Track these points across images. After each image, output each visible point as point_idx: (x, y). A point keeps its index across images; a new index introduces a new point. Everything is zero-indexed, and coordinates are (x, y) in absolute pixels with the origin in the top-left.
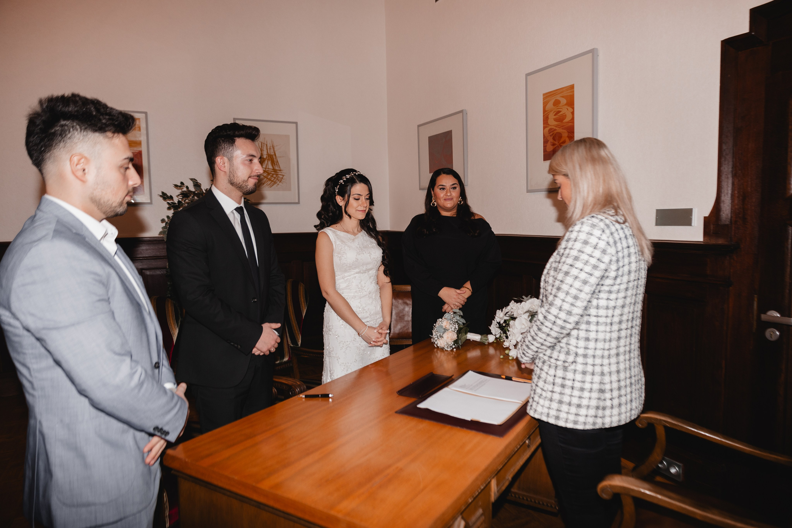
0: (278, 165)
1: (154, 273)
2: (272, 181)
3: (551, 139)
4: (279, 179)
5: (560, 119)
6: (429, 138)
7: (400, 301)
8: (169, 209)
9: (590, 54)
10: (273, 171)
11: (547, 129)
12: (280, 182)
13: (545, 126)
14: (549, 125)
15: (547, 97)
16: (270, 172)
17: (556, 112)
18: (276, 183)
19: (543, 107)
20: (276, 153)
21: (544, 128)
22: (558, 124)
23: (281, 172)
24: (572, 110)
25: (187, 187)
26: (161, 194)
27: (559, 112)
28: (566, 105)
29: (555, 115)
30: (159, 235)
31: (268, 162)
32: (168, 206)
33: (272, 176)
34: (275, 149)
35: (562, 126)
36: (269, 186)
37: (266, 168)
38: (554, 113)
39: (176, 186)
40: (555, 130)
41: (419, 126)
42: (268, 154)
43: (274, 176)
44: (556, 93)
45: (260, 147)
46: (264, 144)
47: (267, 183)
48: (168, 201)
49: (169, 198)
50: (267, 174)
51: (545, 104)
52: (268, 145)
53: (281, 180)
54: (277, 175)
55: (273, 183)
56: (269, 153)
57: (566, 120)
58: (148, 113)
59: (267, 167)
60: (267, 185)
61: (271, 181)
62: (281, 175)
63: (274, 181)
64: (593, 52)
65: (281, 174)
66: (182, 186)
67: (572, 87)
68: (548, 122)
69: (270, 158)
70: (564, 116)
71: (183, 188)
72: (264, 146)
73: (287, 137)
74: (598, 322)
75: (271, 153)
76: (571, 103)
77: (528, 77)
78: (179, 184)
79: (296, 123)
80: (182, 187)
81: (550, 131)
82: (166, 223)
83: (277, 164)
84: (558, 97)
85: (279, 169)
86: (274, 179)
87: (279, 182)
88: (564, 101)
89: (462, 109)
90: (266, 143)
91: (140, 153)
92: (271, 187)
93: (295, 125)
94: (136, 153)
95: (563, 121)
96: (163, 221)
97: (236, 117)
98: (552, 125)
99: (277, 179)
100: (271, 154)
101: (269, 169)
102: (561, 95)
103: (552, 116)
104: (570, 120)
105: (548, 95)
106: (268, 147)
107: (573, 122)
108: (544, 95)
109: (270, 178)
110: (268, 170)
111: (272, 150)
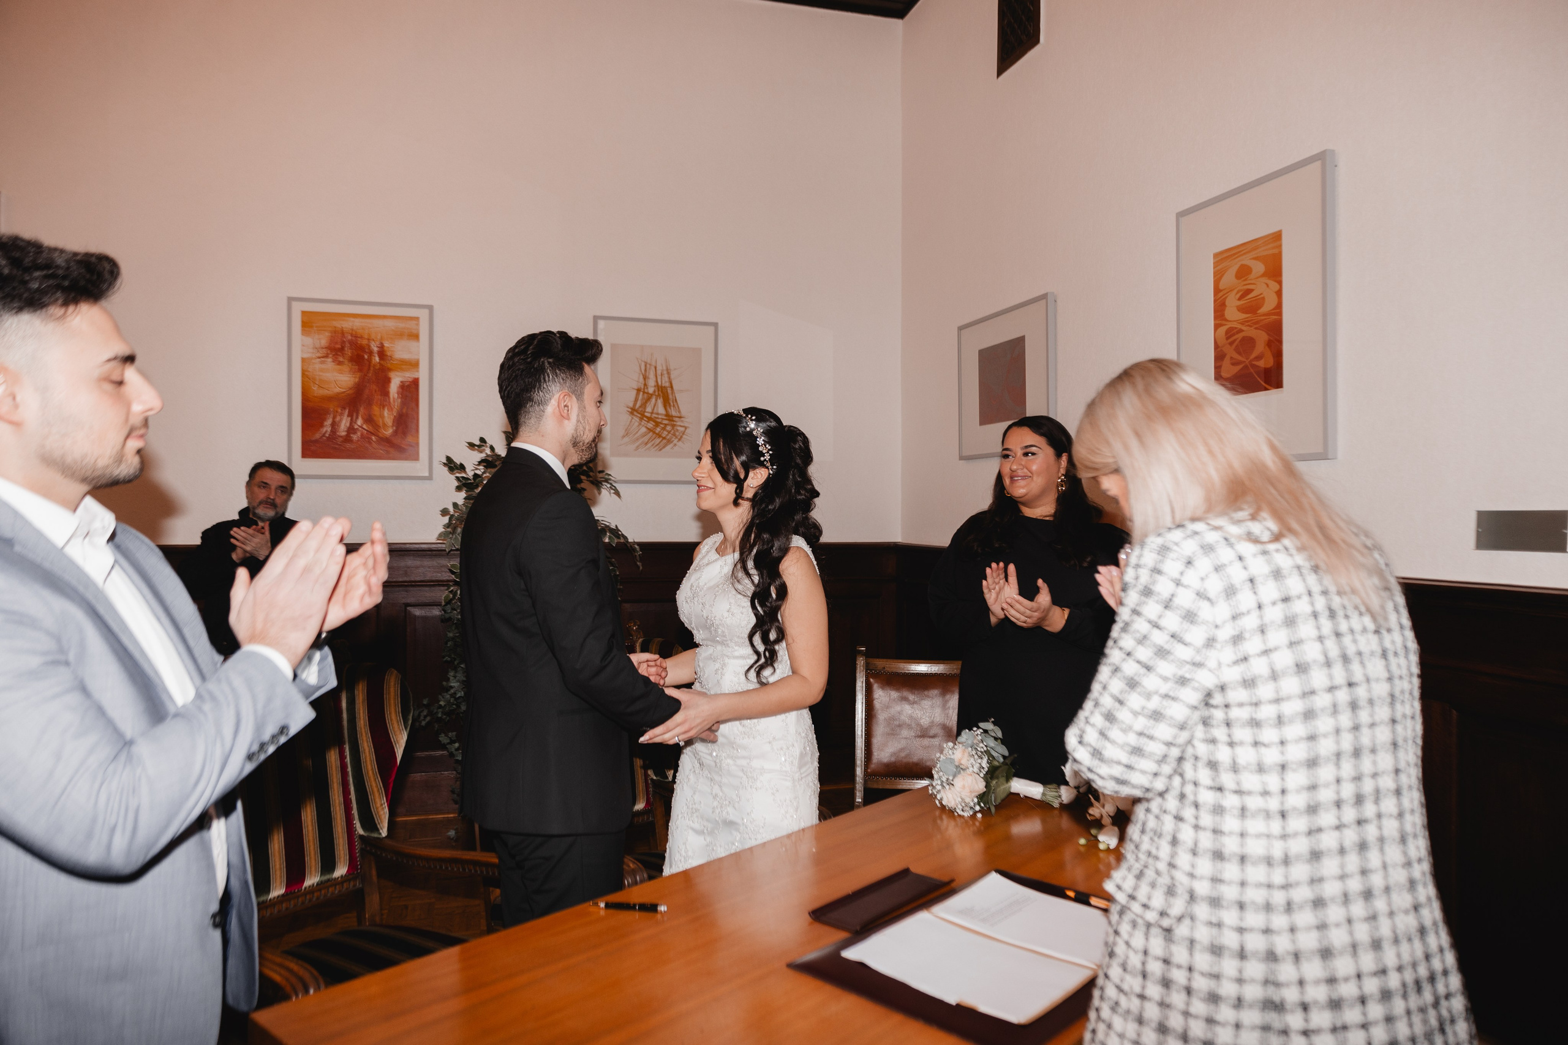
0: (676, 406)
1: (429, 614)
2: (664, 438)
3: (1231, 352)
4: (677, 434)
5: (1251, 308)
6: (981, 352)
7: (894, 694)
8: (459, 489)
9: (1318, 164)
10: (665, 418)
11: (1222, 330)
12: (679, 440)
13: (1218, 322)
14: (1226, 320)
15: (1222, 259)
16: (659, 420)
17: (1240, 294)
18: (672, 442)
19: (1214, 281)
20: (673, 382)
21: (1217, 327)
22: (1247, 318)
23: (682, 421)
24: (1276, 287)
25: (492, 448)
26: (445, 462)
27: (1249, 291)
28: (1263, 275)
29: (1239, 299)
30: (438, 540)
31: (656, 400)
32: (456, 484)
33: (664, 429)
34: (672, 377)
35: (1256, 323)
36: (657, 447)
37: (652, 413)
38: (1236, 294)
39: (471, 445)
40: (1241, 331)
41: (960, 329)
42: (657, 385)
43: (669, 428)
44: (1239, 252)
45: (643, 372)
46: (650, 365)
47: (653, 442)
48: (458, 475)
49: (457, 469)
50: (654, 424)
51: (1218, 276)
52: (659, 368)
53: (681, 437)
54: (673, 426)
55: (665, 441)
56: (660, 383)
57: (1266, 308)
58: (435, 307)
59: (655, 411)
60: (653, 445)
61: (661, 439)
62: (681, 426)
63: (668, 437)
64: (1323, 159)
65: (682, 424)
66: (483, 446)
67: (1277, 237)
68: (1223, 315)
69: (662, 392)
70: (1259, 302)
71: (484, 450)
72: (650, 369)
73: (697, 352)
74: (1243, 809)
75: (663, 382)
76: (1275, 272)
77: (1182, 220)
78: (477, 442)
79: (715, 325)
80: (483, 448)
81: (1230, 333)
82: (452, 517)
83: (674, 406)
84: (1246, 260)
85: (677, 414)
86: (667, 435)
87: (677, 440)
88: (1259, 268)
89: (1045, 292)
90: (654, 364)
91: (415, 383)
92: (661, 450)
93: (712, 328)
94: (408, 383)
95: (1258, 312)
96: (444, 512)
97: (598, 314)
98: (1235, 321)
99: (674, 435)
100: (663, 385)
101: (658, 414)
102: (1253, 254)
103: (1232, 302)
104: (1274, 309)
105: (1225, 255)
106: (659, 372)
107: (1280, 314)
108: (1216, 255)
109: (660, 432)
110: (656, 416)
111: (666, 378)
